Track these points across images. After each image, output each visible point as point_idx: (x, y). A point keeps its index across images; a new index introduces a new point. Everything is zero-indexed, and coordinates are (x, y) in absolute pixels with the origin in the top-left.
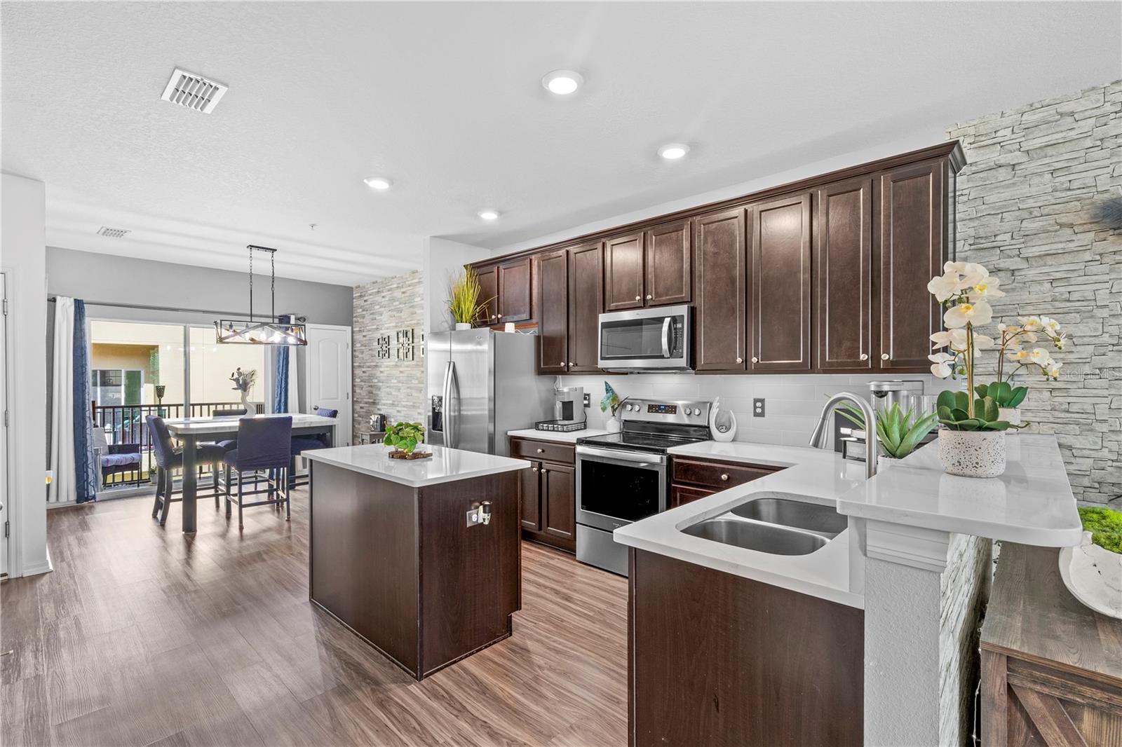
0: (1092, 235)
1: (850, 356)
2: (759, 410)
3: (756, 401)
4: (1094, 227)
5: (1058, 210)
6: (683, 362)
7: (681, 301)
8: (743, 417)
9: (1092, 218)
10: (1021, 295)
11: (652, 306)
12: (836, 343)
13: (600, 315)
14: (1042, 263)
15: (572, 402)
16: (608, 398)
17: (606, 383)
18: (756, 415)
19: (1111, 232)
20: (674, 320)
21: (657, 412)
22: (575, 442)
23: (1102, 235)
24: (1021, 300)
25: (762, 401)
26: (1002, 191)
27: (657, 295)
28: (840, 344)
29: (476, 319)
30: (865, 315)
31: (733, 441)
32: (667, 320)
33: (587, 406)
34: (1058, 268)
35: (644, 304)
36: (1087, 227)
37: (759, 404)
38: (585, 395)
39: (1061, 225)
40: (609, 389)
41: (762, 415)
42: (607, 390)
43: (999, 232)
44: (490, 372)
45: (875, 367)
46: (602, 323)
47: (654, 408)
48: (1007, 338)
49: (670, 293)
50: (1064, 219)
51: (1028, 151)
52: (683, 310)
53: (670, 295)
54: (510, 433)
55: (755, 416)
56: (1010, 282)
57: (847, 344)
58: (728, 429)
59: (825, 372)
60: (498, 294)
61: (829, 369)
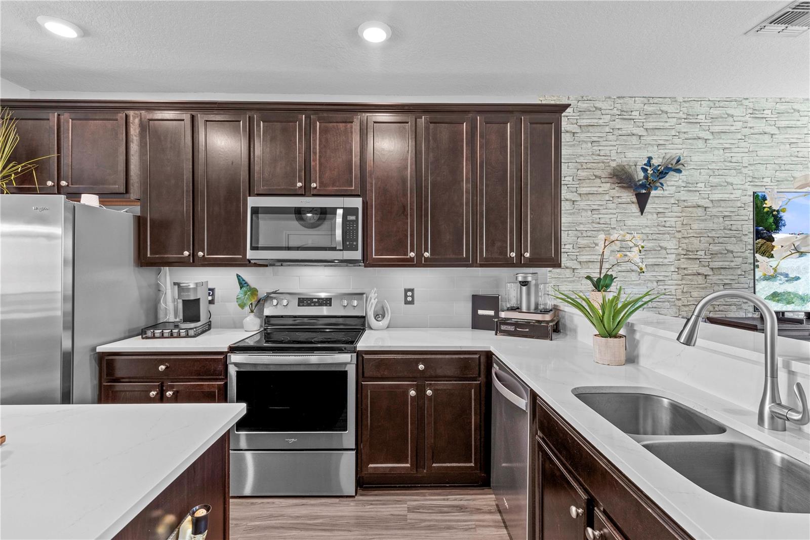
0: (609, 185)
1: (501, 253)
2: (409, 299)
3: (406, 291)
4: (610, 180)
5: (594, 167)
6: (357, 255)
7: (349, 193)
8: (394, 306)
9: (609, 175)
10: (577, 217)
11: (314, 195)
12: (491, 243)
13: (248, 198)
14: (587, 198)
15: (199, 299)
16: (245, 293)
17: (238, 276)
18: (407, 303)
19: (617, 185)
20: (348, 211)
21: (309, 305)
22: (226, 350)
23: (613, 186)
24: (577, 220)
25: (412, 290)
26: (568, 148)
27: (321, 184)
28: (493, 244)
29: (10, 182)
30: (512, 222)
31: (388, 327)
32: (340, 212)
33: (211, 302)
34: (595, 202)
35: (306, 192)
36: (607, 180)
37: (409, 294)
38: (210, 289)
39: (596, 176)
40: (242, 283)
41: (412, 302)
42: (240, 283)
43: (566, 175)
44: (65, 262)
45: (520, 263)
46: (252, 207)
47: (304, 301)
48: (606, 245)
49: (337, 184)
50: (598, 173)
51: (580, 126)
52: (357, 203)
53: (337, 187)
54: (100, 349)
55: (405, 304)
56: (572, 208)
57: (498, 244)
58: (383, 316)
59: (481, 266)
60: (59, 151)
61: (487, 263)
